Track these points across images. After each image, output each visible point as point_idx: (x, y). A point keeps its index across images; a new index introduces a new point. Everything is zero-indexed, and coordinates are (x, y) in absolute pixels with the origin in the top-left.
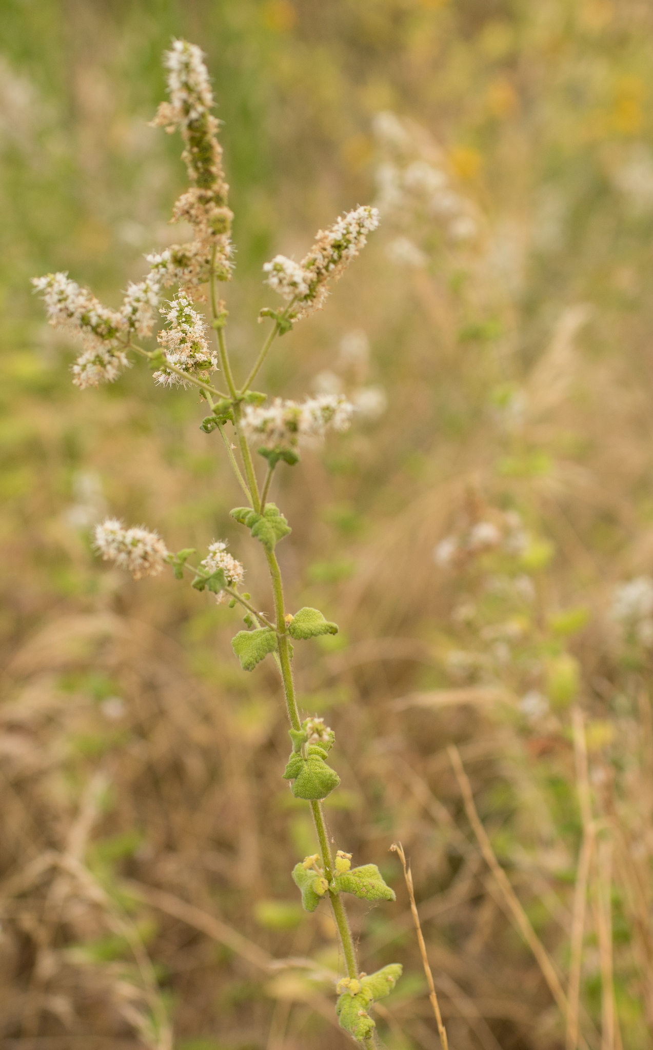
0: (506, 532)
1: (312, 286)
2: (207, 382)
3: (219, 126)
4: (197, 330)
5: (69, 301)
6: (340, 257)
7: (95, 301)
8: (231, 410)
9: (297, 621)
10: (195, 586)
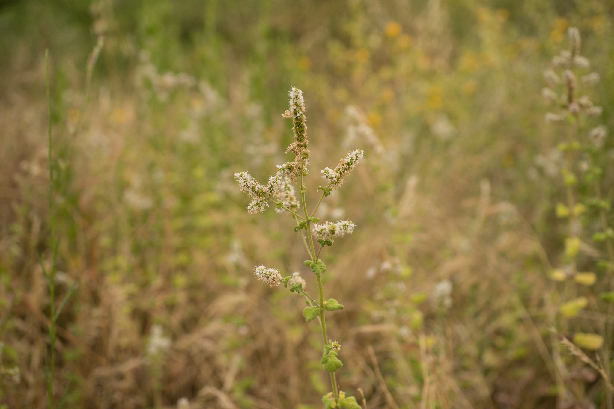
0: (394, 265)
1: (338, 178)
2: (296, 213)
3: (307, 119)
4: (292, 193)
5: (248, 182)
6: (349, 168)
7: (257, 182)
8: (306, 225)
9: (328, 304)
10: (290, 290)
